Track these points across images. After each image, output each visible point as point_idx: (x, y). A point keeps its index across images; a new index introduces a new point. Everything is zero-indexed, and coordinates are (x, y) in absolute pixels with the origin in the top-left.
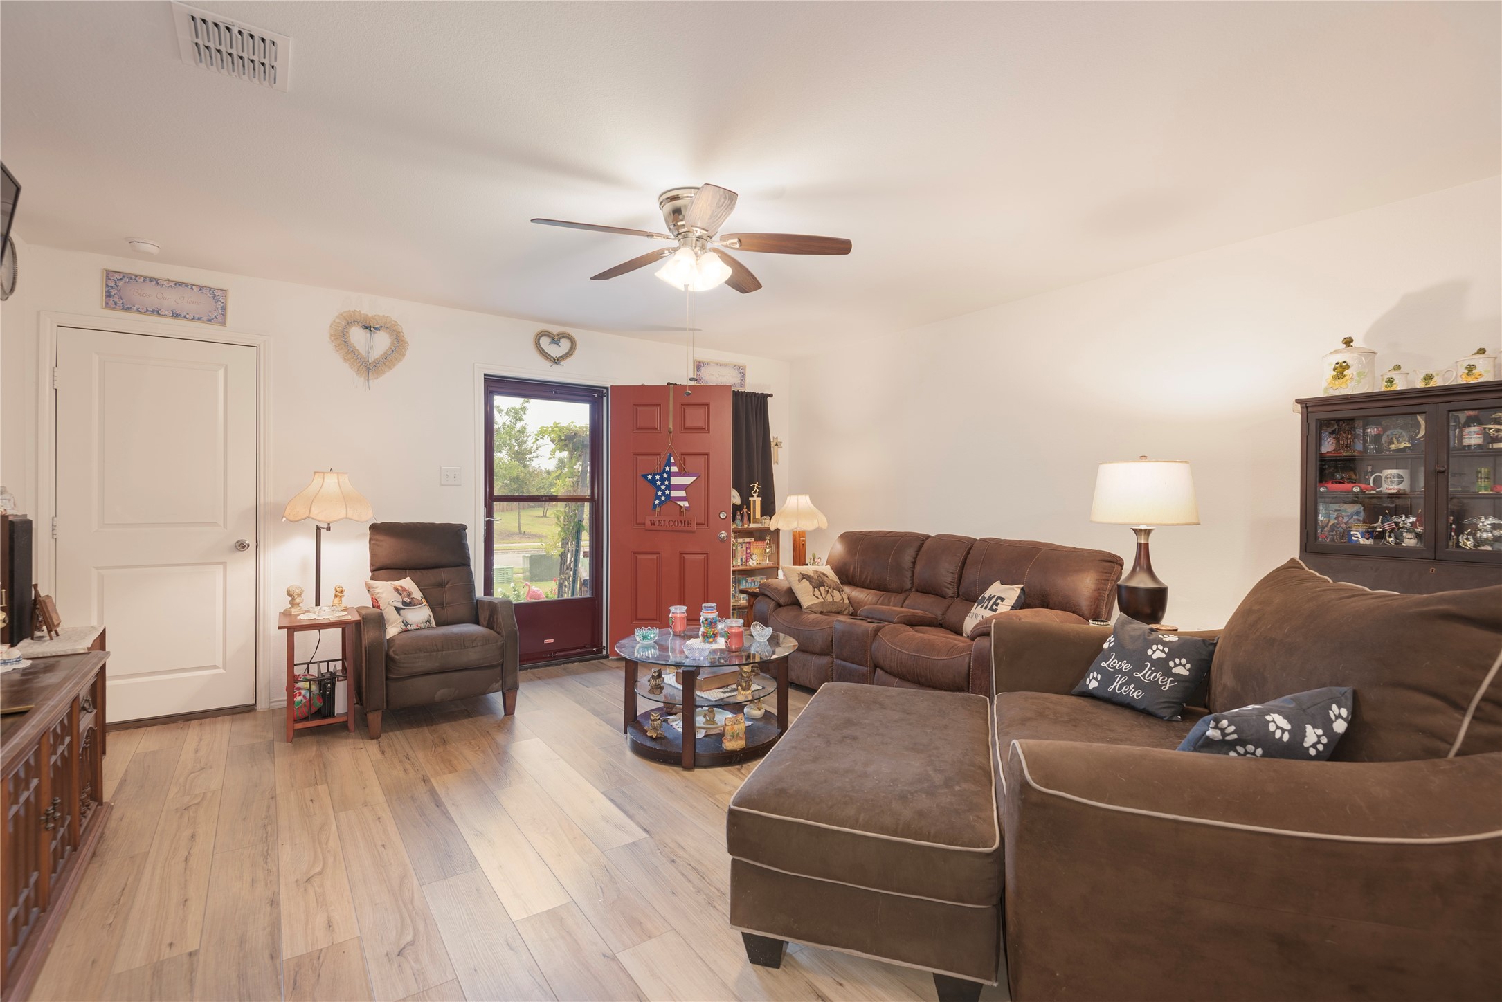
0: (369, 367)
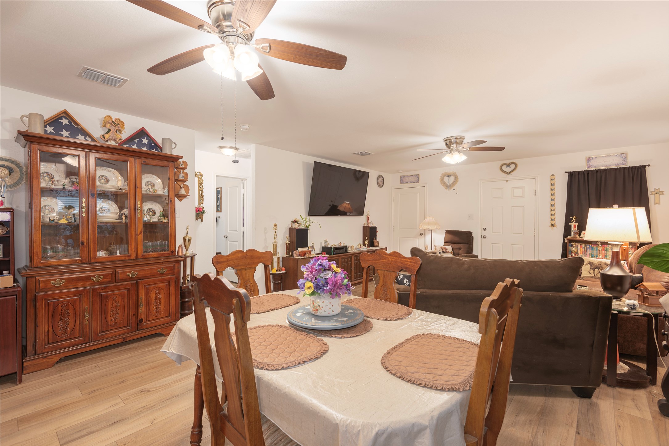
0: (449, 187)
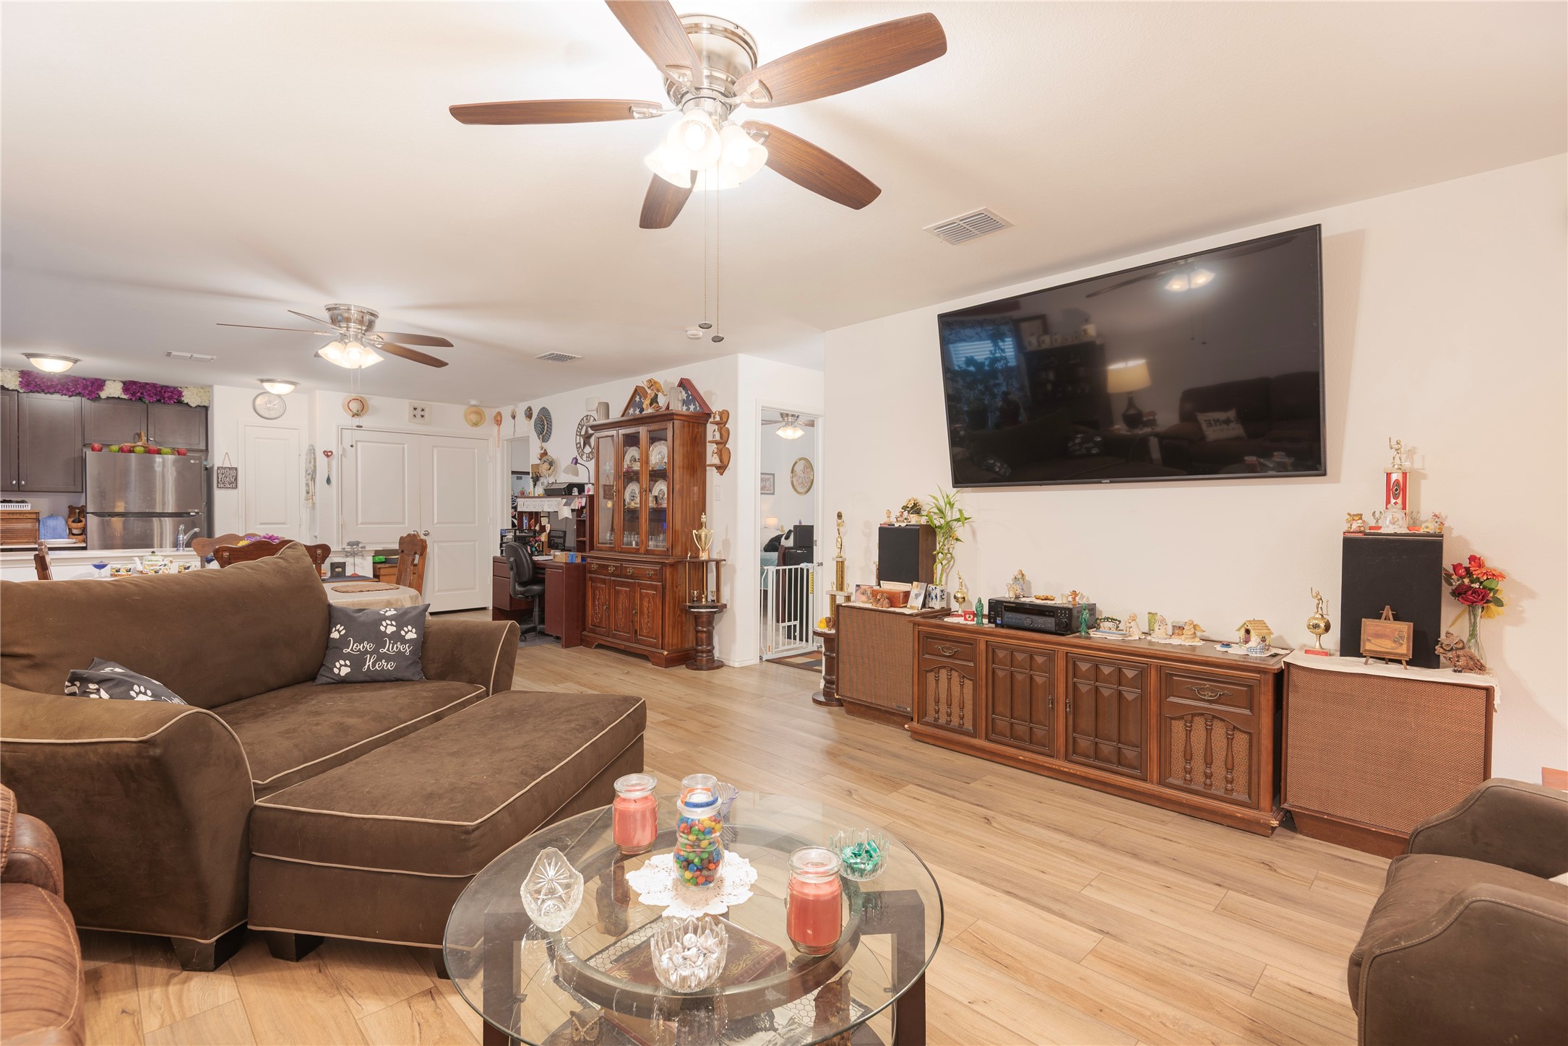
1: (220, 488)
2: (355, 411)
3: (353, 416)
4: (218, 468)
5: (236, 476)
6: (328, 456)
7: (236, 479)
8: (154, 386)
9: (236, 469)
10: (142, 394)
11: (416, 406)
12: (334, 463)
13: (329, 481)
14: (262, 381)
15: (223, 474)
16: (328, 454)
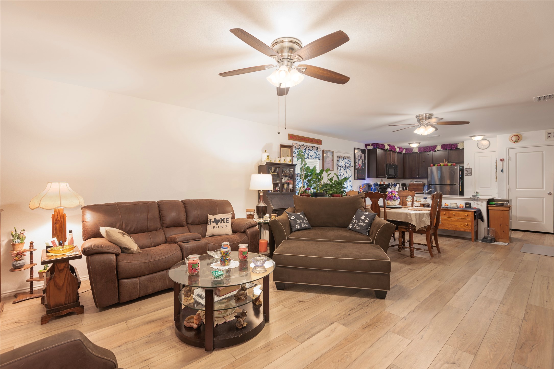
1: (466, 175)
2: (514, 140)
3: (514, 143)
4: (465, 169)
5: (471, 171)
6: (502, 161)
7: (471, 172)
8: (450, 144)
9: (471, 169)
10: (446, 148)
11: (550, 132)
12: (505, 163)
13: (502, 171)
14: (471, 137)
15: (466, 171)
16: (502, 160)
